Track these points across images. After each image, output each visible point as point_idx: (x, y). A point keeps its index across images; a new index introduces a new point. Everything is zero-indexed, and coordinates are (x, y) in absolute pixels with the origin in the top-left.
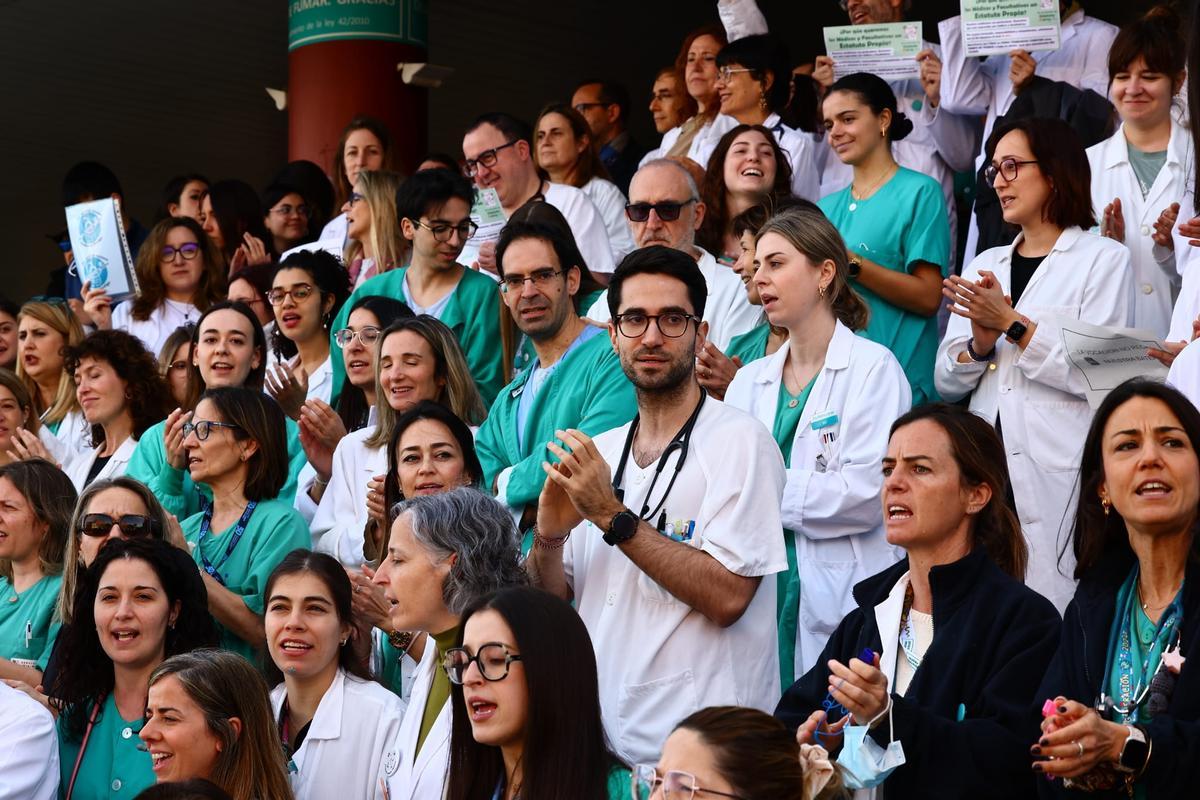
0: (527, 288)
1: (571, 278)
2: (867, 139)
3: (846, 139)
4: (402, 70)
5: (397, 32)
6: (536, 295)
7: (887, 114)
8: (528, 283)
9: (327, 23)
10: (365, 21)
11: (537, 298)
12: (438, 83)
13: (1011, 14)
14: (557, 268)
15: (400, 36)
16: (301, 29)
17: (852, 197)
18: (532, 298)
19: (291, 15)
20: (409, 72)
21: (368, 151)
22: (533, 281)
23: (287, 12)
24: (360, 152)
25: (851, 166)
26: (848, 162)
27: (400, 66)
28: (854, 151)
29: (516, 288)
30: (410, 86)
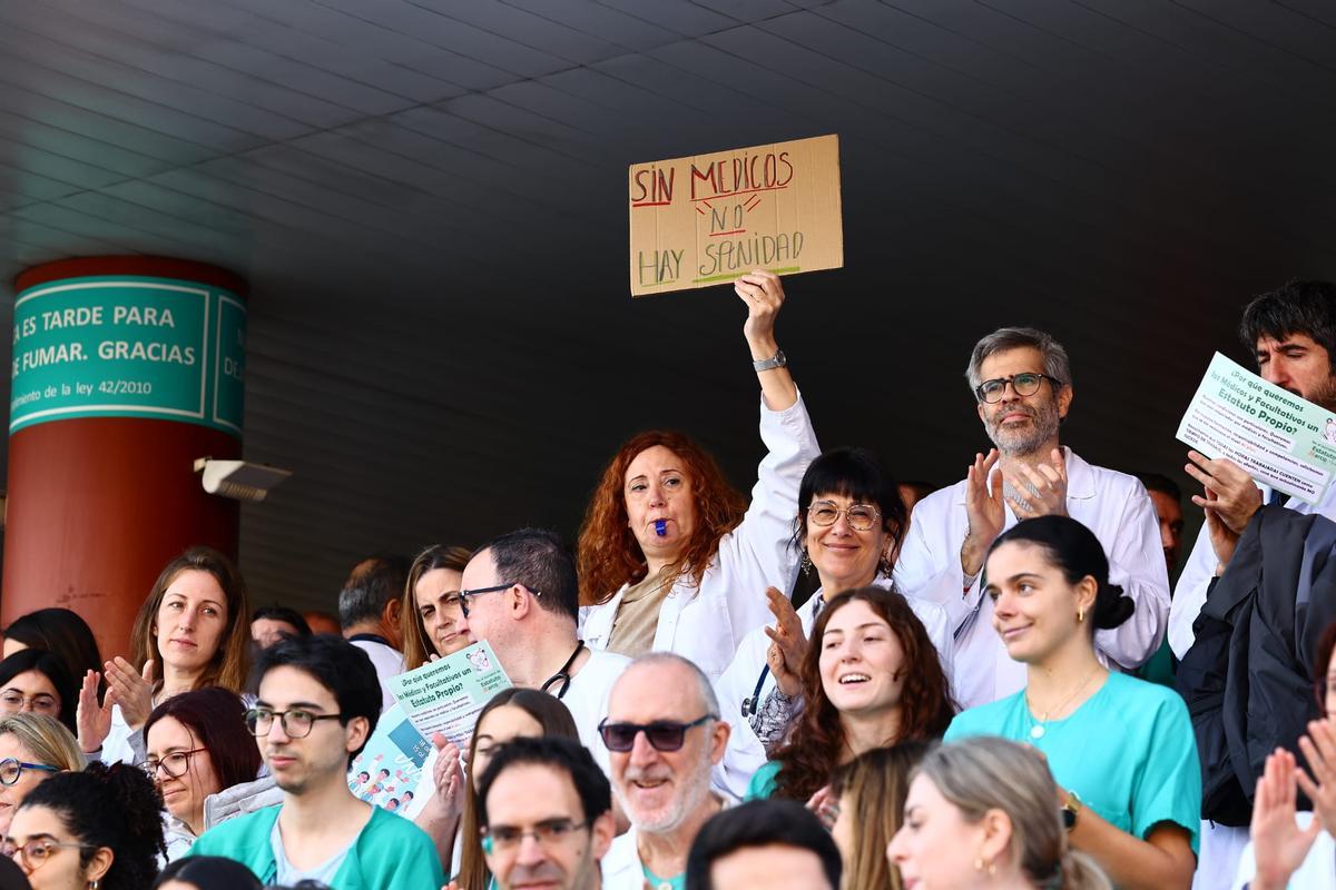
0: (527, 850)
1: (600, 832)
2: (1055, 621)
3: (1018, 621)
4: (203, 470)
5: (198, 411)
6: (541, 863)
7: (1090, 584)
8: (528, 842)
9: (80, 389)
10: (144, 388)
11: (543, 867)
12: (261, 494)
13: (1273, 421)
14: (578, 817)
15: (201, 415)
16: (34, 396)
17: (1030, 716)
18: (534, 868)
19: (16, 373)
20: (215, 474)
21: (201, 607)
22: (537, 838)
23: (10, 369)
24: (191, 606)
25: (1025, 665)
26: (1020, 658)
27: (199, 464)
28: (1032, 641)
29: (506, 847)
30: (215, 496)
